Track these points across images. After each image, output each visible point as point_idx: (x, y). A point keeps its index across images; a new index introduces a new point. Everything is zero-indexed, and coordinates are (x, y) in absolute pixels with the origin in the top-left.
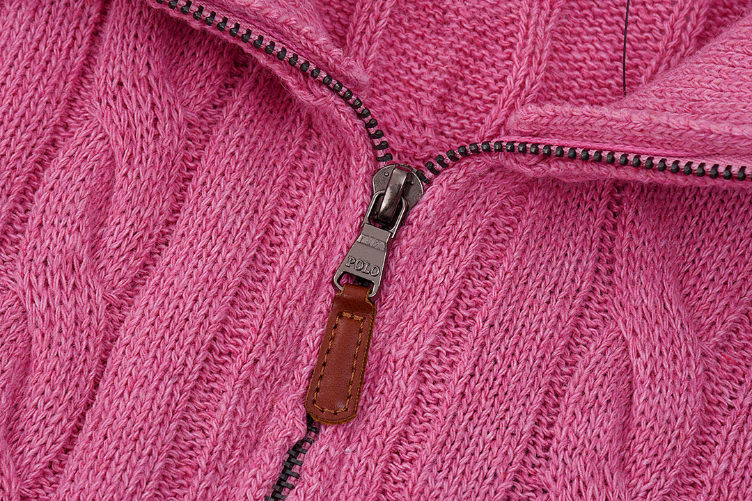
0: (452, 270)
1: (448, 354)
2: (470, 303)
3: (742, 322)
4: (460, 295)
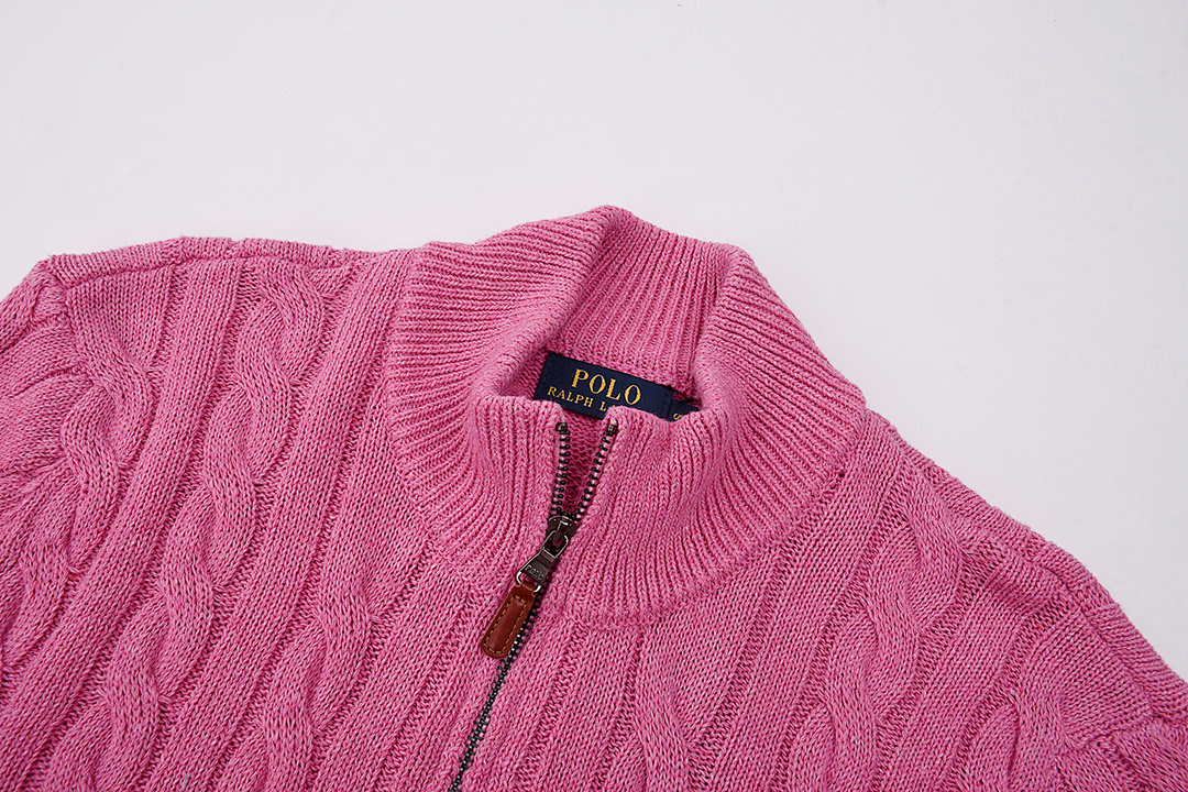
0: (535, 708)
1: (533, 761)
2: (546, 727)
3: (712, 727)
4: (541, 723)
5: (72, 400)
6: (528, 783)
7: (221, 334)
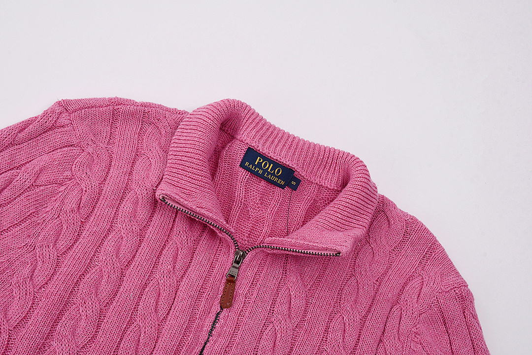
0: (252, 273)
1: (251, 292)
2: (256, 280)
5: (75, 156)
6: (250, 299)
7: (136, 136)
